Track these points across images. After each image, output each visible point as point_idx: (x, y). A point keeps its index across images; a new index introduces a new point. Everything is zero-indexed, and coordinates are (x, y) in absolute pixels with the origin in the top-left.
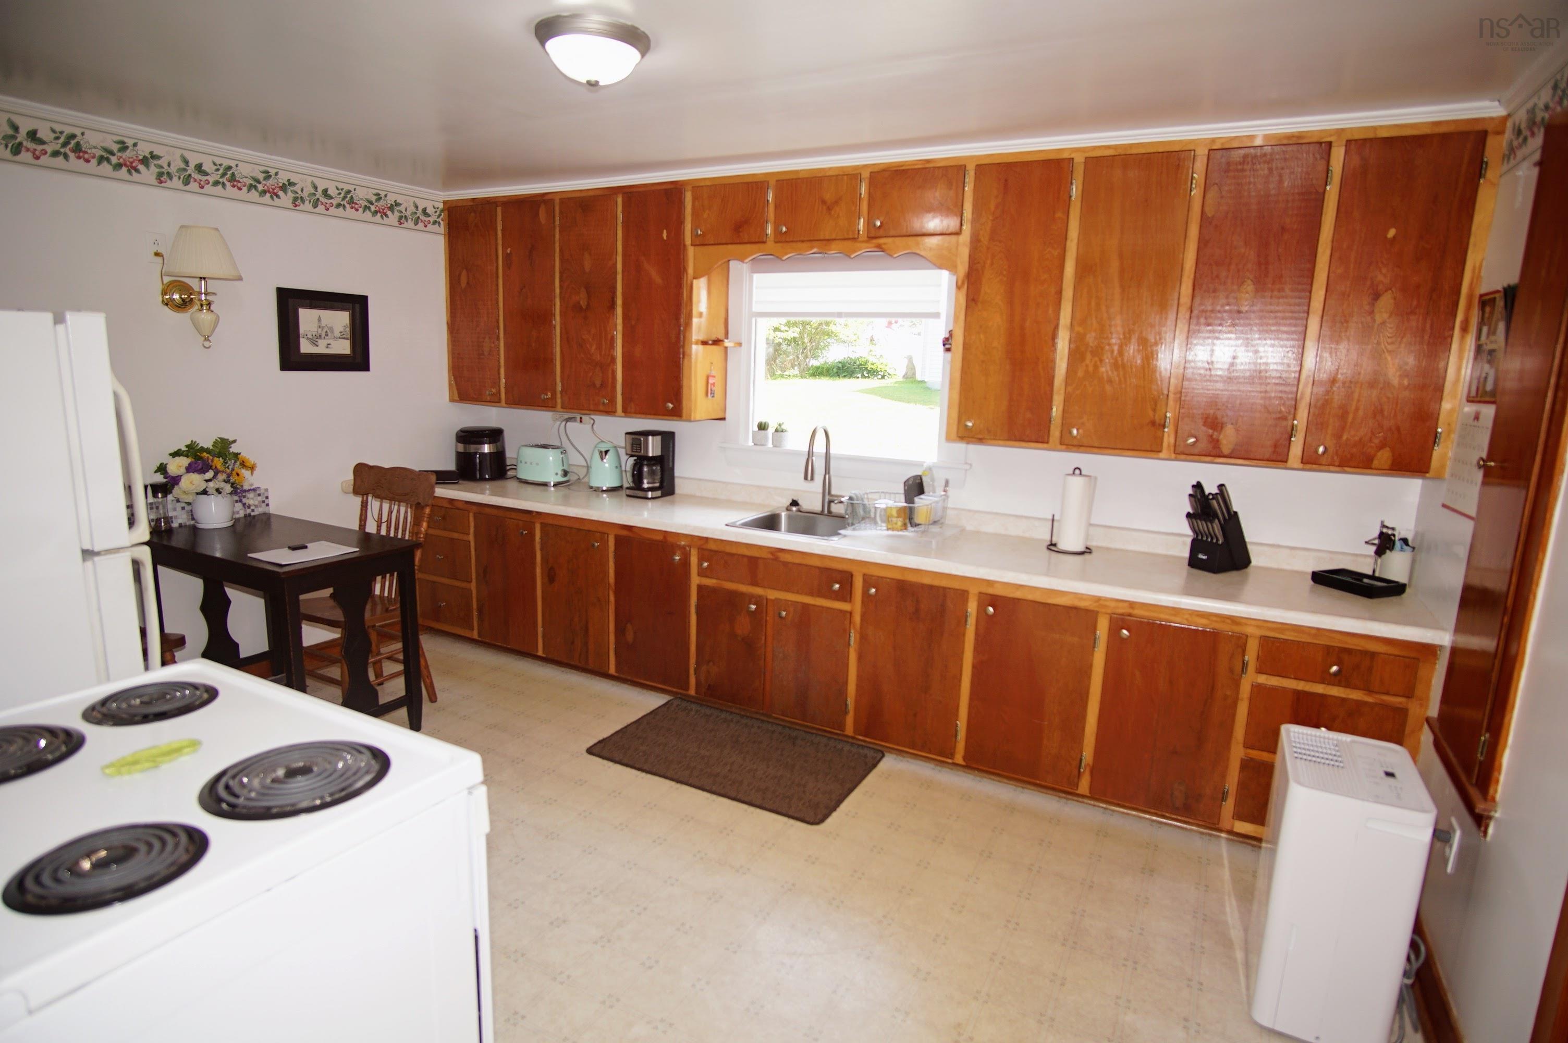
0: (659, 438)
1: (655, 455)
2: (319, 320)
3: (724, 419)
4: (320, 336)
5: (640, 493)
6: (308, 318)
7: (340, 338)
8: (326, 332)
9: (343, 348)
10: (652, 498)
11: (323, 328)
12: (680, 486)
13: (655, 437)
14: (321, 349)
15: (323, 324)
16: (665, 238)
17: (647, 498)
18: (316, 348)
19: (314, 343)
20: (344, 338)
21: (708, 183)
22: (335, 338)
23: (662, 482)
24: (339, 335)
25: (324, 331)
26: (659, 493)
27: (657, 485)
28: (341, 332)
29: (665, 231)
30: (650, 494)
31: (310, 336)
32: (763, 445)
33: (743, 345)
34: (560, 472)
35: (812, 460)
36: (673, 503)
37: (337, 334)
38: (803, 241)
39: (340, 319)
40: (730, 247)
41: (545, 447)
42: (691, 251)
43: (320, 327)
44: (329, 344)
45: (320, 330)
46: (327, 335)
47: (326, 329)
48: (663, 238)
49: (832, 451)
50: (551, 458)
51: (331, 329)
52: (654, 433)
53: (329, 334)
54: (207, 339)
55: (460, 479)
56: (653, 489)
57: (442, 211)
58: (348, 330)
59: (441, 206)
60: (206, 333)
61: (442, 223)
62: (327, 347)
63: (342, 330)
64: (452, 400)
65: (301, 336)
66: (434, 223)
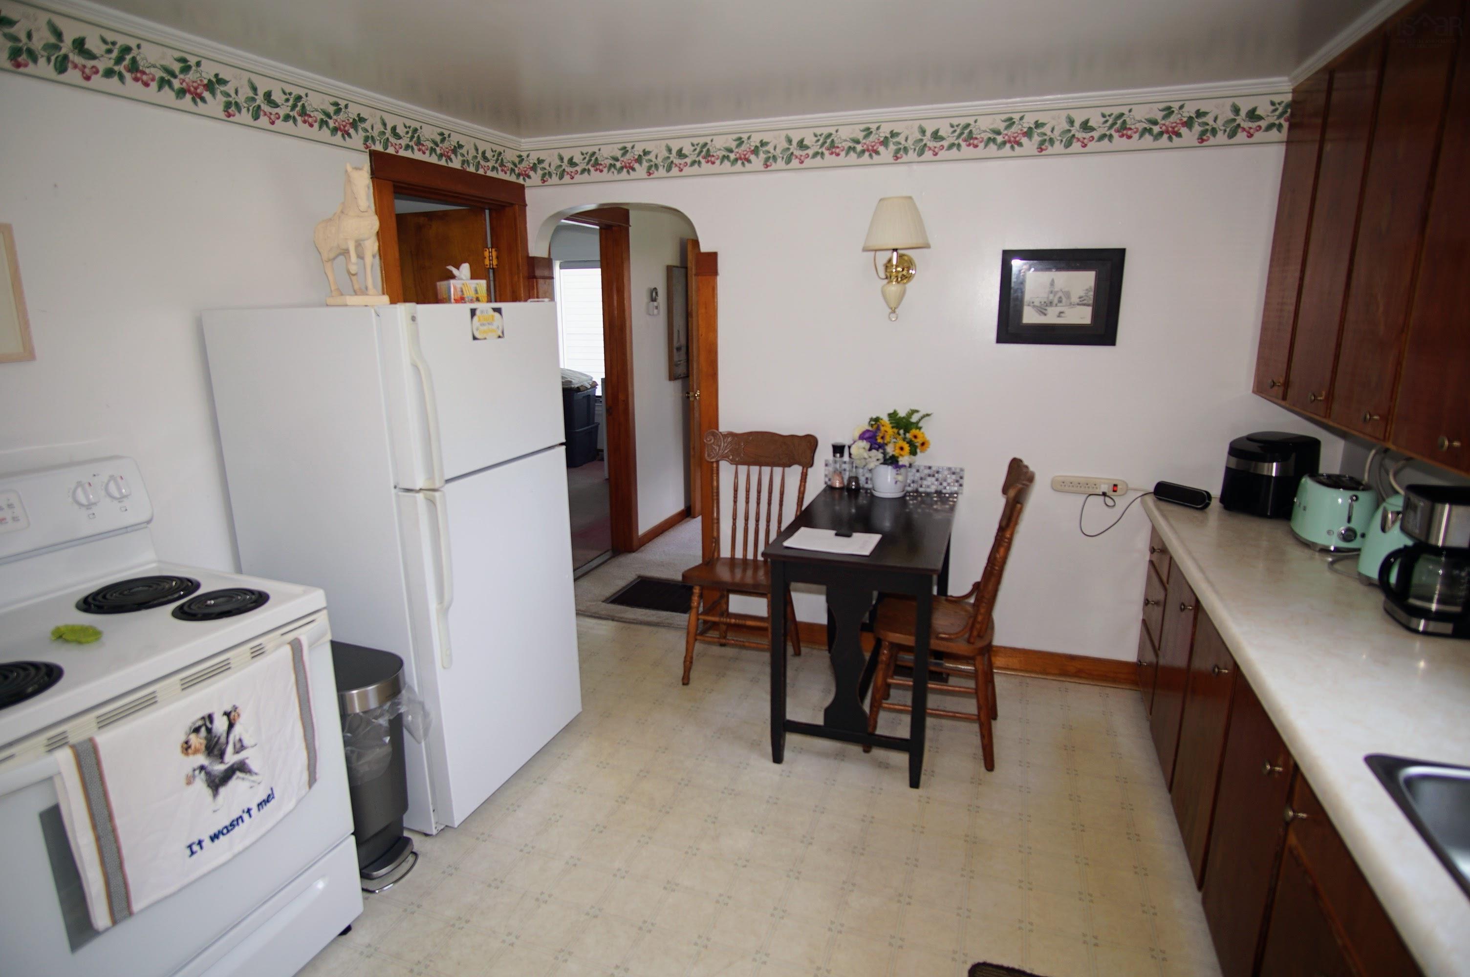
1: (1449, 545)
2: (1052, 284)
4: (1051, 303)
6: (1036, 282)
7: (1078, 304)
8: (1060, 298)
9: (1083, 316)
11: (1055, 293)
13: (1455, 507)
14: (1051, 318)
15: (1056, 289)
18: (1044, 317)
19: (1043, 312)
20: (1084, 305)
22: (1071, 305)
24: (1077, 301)
25: (1058, 296)
27: (1457, 609)
28: (1080, 298)
30: (1423, 623)
31: (1036, 303)
34: (1341, 531)
37: (1075, 299)
39: (1083, 282)
43: (1051, 292)
44: (1062, 312)
45: (1052, 296)
46: (1060, 301)
47: (1060, 294)
50: (1339, 505)
51: (1068, 295)
52: (1458, 497)
53: (1064, 300)
54: (894, 312)
55: (1215, 504)
56: (1439, 617)
57: (1288, 105)
58: (1091, 294)
59: (1288, 98)
60: (893, 305)
61: (1286, 125)
62: (1059, 316)
63: (1082, 294)
64: (1254, 392)
65: (1025, 303)
66: (1270, 127)
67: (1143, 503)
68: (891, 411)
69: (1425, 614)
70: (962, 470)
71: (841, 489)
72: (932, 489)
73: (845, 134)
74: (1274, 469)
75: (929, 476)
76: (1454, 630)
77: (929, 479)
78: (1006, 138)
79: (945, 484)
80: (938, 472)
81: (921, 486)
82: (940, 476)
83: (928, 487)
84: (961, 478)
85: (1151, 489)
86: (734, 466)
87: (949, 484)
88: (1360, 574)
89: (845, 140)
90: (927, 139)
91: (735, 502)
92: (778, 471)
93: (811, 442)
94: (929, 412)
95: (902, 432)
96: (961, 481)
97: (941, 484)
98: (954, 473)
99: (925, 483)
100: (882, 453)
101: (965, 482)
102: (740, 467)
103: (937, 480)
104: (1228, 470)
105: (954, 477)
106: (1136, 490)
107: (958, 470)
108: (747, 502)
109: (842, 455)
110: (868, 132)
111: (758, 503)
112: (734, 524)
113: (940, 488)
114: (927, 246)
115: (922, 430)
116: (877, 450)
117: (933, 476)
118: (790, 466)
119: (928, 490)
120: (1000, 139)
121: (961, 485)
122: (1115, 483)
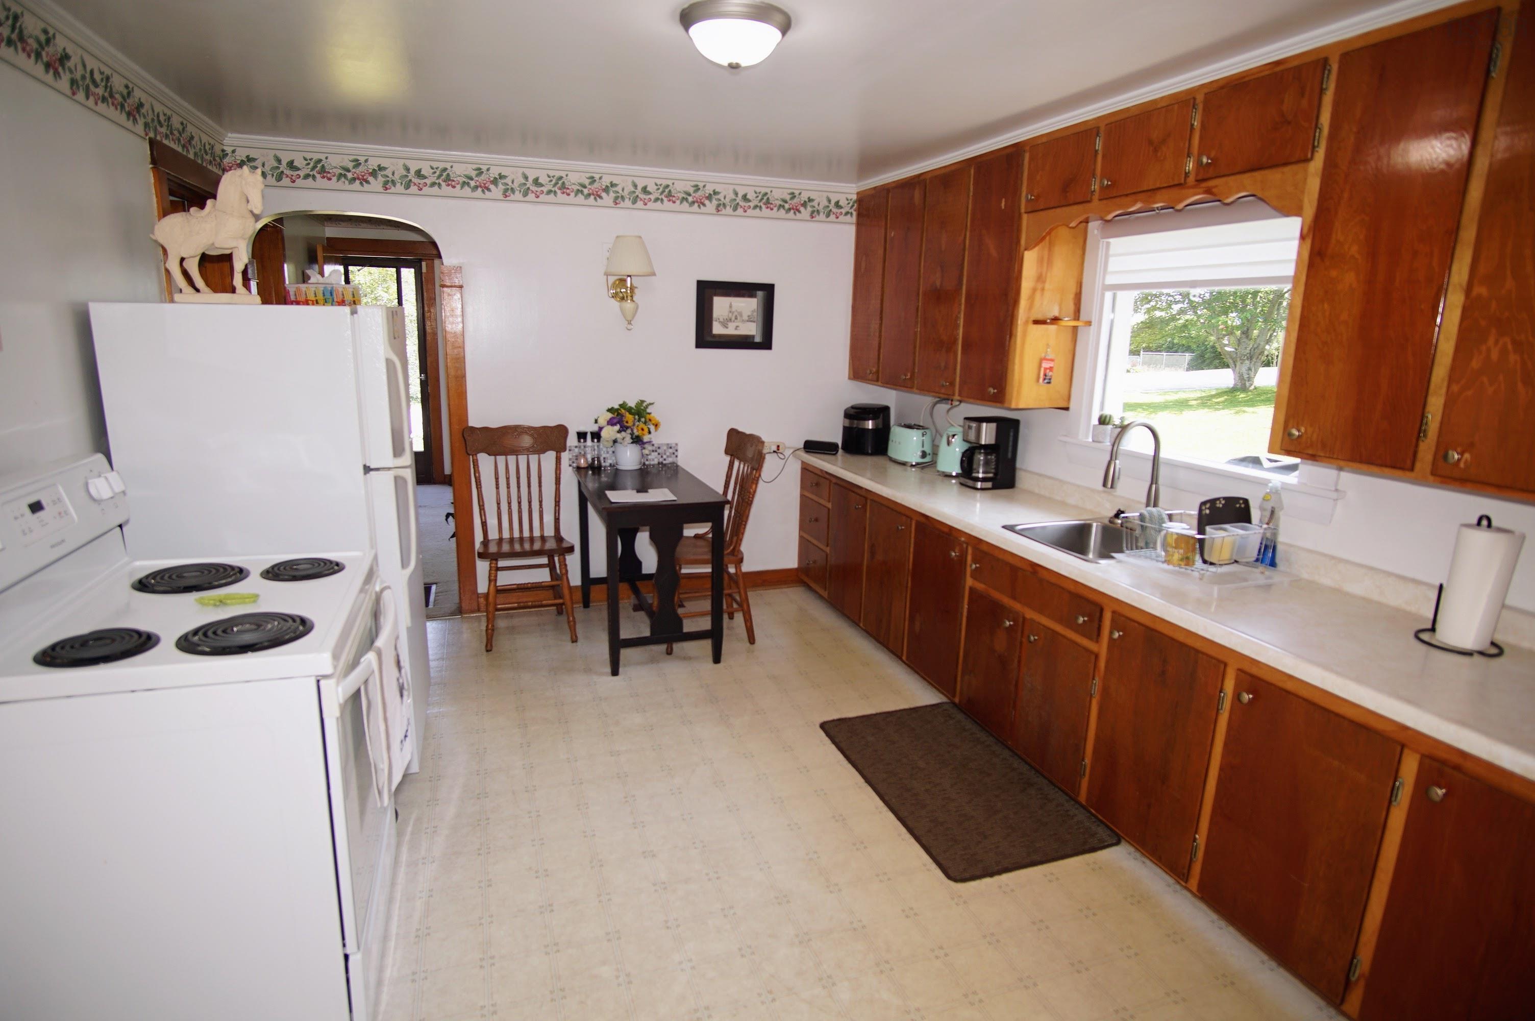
0: (993, 426)
1: (987, 443)
2: (731, 306)
3: (1067, 409)
4: (730, 320)
5: (970, 483)
6: (721, 305)
7: (748, 321)
8: (736, 316)
9: (752, 329)
10: (982, 489)
11: (733, 312)
12: (1023, 479)
13: (988, 424)
14: (731, 331)
15: (734, 309)
16: (1003, 207)
17: (977, 489)
18: (727, 330)
19: (725, 325)
20: (751, 321)
21: (1044, 140)
22: (743, 321)
23: (996, 474)
24: (747, 318)
25: (734, 315)
26: (989, 485)
27: (991, 475)
28: (749, 316)
29: (1003, 200)
30: (979, 485)
31: (721, 320)
32: (1099, 442)
33: (1093, 324)
34: (920, 453)
35: (1115, 463)
36: (1011, 499)
37: (745, 318)
38: (1127, 195)
39: (749, 305)
40: (1058, 210)
41: (910, 427)
42: (1025, 217)
43: (730, 312)
44: (737, 327)
45: (730, 315)
46: (736, 318)
47: (736, 313)
48: (1001, 207)
49: (1163, 454)
50: (915, 438)
51: (741, 314)
52: (988, 420)
53: (739, 318)
54: (630, 323)
55: (840, 451)
56: (984, 480)
57: (855, 202)
58: (755, 314)
59: (855, 197)
60: (629, 319)
61: (855, 214)
62: (736, 329)
63: (750, 314)
64: (850, 378)
65: (714, 319)
66: (847, 213)
67: (795, 456)
68: (621, 402)
69: (977, 479)
70: (677, 444)
71: (586, 468)
72: (656, 462)
73: (574, 179)
74: (870, 425)
75: (653, 451)
76: (993, 485)
77: (653, 454)
78: (695, 199)
79: (665, 457)
80: (659, 448)
81: (647, 460)
82: (659, 451)
83: (653, 460)
84: (677, 451)
85: (802, 446)
86: (493, 457)
87: (668, 457)
88: (938, 471)
89: (574, 184)
90: (638, 192)
91: (497, 488)
92: (534, 458)
93: (561, 431)
94: (652, 402)
95: (637, 417)
96: (676, 453)
97: (662, 457)
98: (671, 448)
99: (650, 457)
100: (631, 434)
101: (679, 454)
102: (498, 457)
103: (659, 454)
104: (845, 428)
105: (671, 451)
106: (789, 448)
107: (673, 445)
108: (508, 487)
109: (585, 441)
110: (593, 180)
111: (519, 487)
112: (499, 508)
113: (661, 460)
114: (654, 274)
115: (652, 415)
116: (625, 431)
117: (656, 451)
118: (544, 452)
119: (652, 463)
120: (690, 199)
121: (677, 456)
122: (778, 444)
